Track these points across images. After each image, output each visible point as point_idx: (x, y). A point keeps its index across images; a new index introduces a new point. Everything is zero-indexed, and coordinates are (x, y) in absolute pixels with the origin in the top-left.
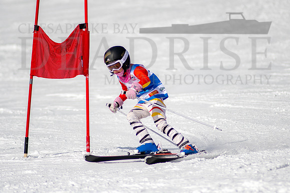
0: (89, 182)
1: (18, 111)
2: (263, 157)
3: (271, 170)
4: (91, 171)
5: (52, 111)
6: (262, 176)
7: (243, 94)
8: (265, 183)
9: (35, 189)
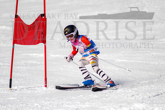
0: (46, 104)
1: (6, 64)
2: (145, 90)
3: (150, 97)
4: (47, 98)
5: (25, 63)
6: (145, 101)
7: (134, 54)
8: (146, 105)
9: (16, 108)
